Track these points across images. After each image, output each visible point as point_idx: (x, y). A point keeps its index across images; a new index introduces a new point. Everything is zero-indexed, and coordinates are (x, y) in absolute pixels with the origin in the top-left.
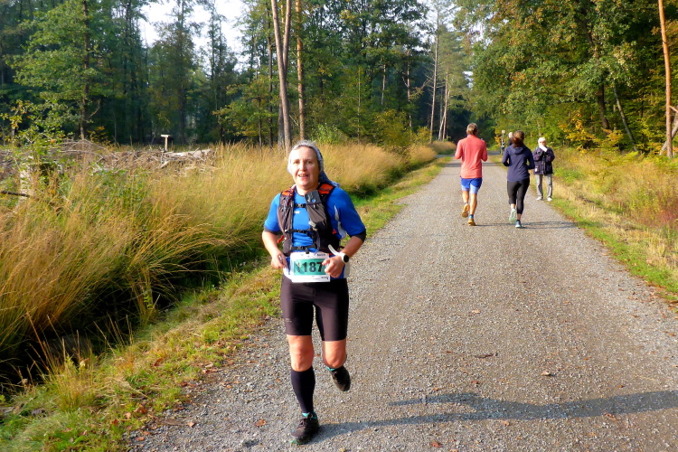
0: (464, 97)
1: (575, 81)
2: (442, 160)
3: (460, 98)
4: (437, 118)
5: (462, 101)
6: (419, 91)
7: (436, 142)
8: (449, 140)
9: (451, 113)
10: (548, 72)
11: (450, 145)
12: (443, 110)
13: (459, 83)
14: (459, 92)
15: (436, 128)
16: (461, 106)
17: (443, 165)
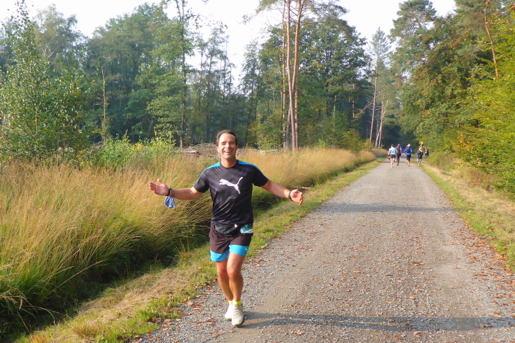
0: (396, 116)
1: (459, 116)
2: (380, 159)
3: (392, 116)
4: (375, 132)
5: (394, 119)
6: (362, 111)
7: (373, 149)
8: (383, 148)
9: (385, 128)
10: (444, 111)
11: (383, 151)
12: (379, 125)
13: (392, 106)
14: (391, 112)
15: (374, 139)
16: (393, 123)
17: (381, 162)
